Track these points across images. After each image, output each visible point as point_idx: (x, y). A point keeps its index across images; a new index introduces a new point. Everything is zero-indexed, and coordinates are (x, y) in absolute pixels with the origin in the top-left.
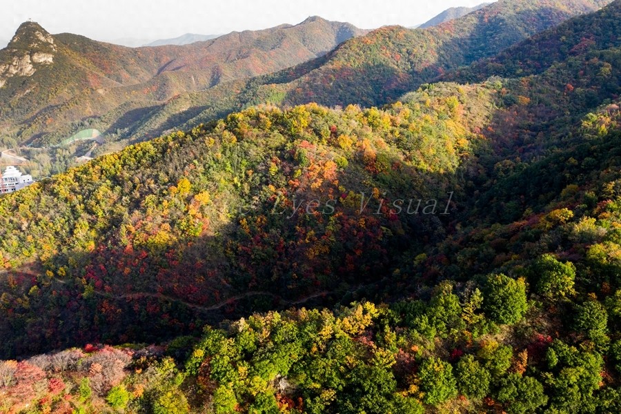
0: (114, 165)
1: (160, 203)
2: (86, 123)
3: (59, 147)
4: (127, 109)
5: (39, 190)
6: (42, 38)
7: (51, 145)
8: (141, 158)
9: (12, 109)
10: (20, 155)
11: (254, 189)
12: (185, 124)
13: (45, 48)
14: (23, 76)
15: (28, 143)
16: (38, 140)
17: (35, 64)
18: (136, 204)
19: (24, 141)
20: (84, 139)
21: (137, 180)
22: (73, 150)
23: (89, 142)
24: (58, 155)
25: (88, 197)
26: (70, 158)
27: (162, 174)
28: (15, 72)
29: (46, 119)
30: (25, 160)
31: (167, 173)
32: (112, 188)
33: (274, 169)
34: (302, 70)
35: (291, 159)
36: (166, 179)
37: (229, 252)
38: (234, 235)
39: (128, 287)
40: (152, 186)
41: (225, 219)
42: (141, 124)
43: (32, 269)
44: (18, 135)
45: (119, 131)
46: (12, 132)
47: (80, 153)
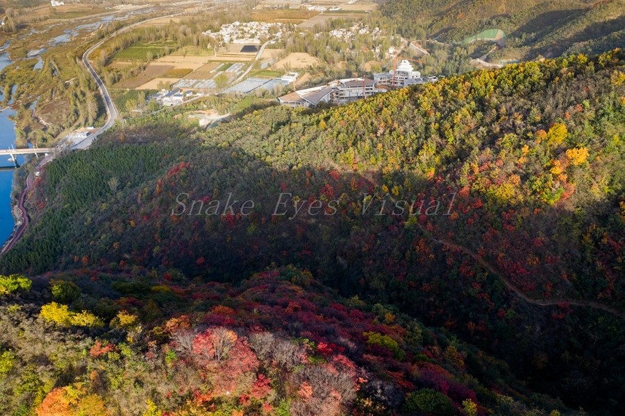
0: (486, 85)
1: (520, 147)
2: (494, 22)
3: (459, 45)
4: (542, 11)
5: (406, 97)
7: (454, 42)
8: (520, 82)
10: (424, 48)
12: (605, 38)
18: (491, 140)
19: (433, 33)
20: (487, 39)
21: (503, 110)
22: (471, 50)
23: (491, 43)
24: (455, 53)
25: (444, 118)
26: (466, 58)
27: (535, 110)
29: (458, 13)
30: (427, 53)
31: (542, 110)
32: (473, 114)
36: (538, 118)
37: (587, 238)
38: (603, 219)
39: (451, 234)
40: (518, 122)
41: (599, 192)
42: (551, 30)
44: (429, 27)
45: (524, 35)
46: (425, 23)
47: (477, 54)
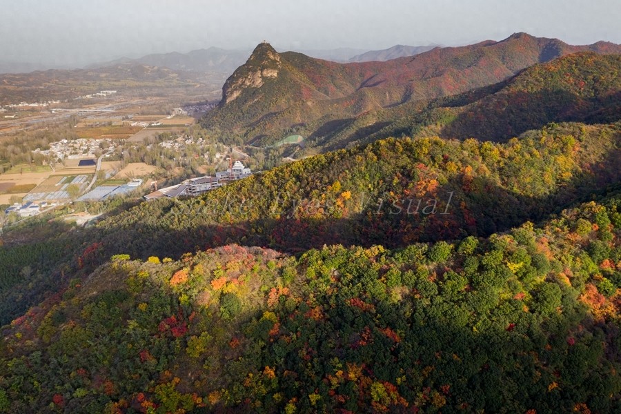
0: (299, 168)
1: (321, 195)
2: (294, 130)
3: (272, 148)
4: (327, 120)
6: (272, 57)
7: (267, 146)
8: (316, 165)
9: (243, 114)
10: (244, 152)
11: (380, 194)
13: (273, 65)
14: (254, 88)
15: (251, 142)
16: (258, 141)
17: (263, 78)
18: (307, 195)
19: (249, 141)
20: (290, 143)
21: (310, 179)
22: (281, 151)
23: (294, 146)
24: (270, 154)
25: (280, 187)
27: (325, 177)
28: (248, 84)
29: (266, 124)
30: (248, 156)
31: (328, 177)
32: (295, 183)
33: (396, 181)
34: (481, 93)
35: (408, 175)
36: (327, 181)
39: (295, 243)
40: (318, 184)
42: (334, 134)
43: (244, 227)
45: (317, 139)
47: (286, 154)
